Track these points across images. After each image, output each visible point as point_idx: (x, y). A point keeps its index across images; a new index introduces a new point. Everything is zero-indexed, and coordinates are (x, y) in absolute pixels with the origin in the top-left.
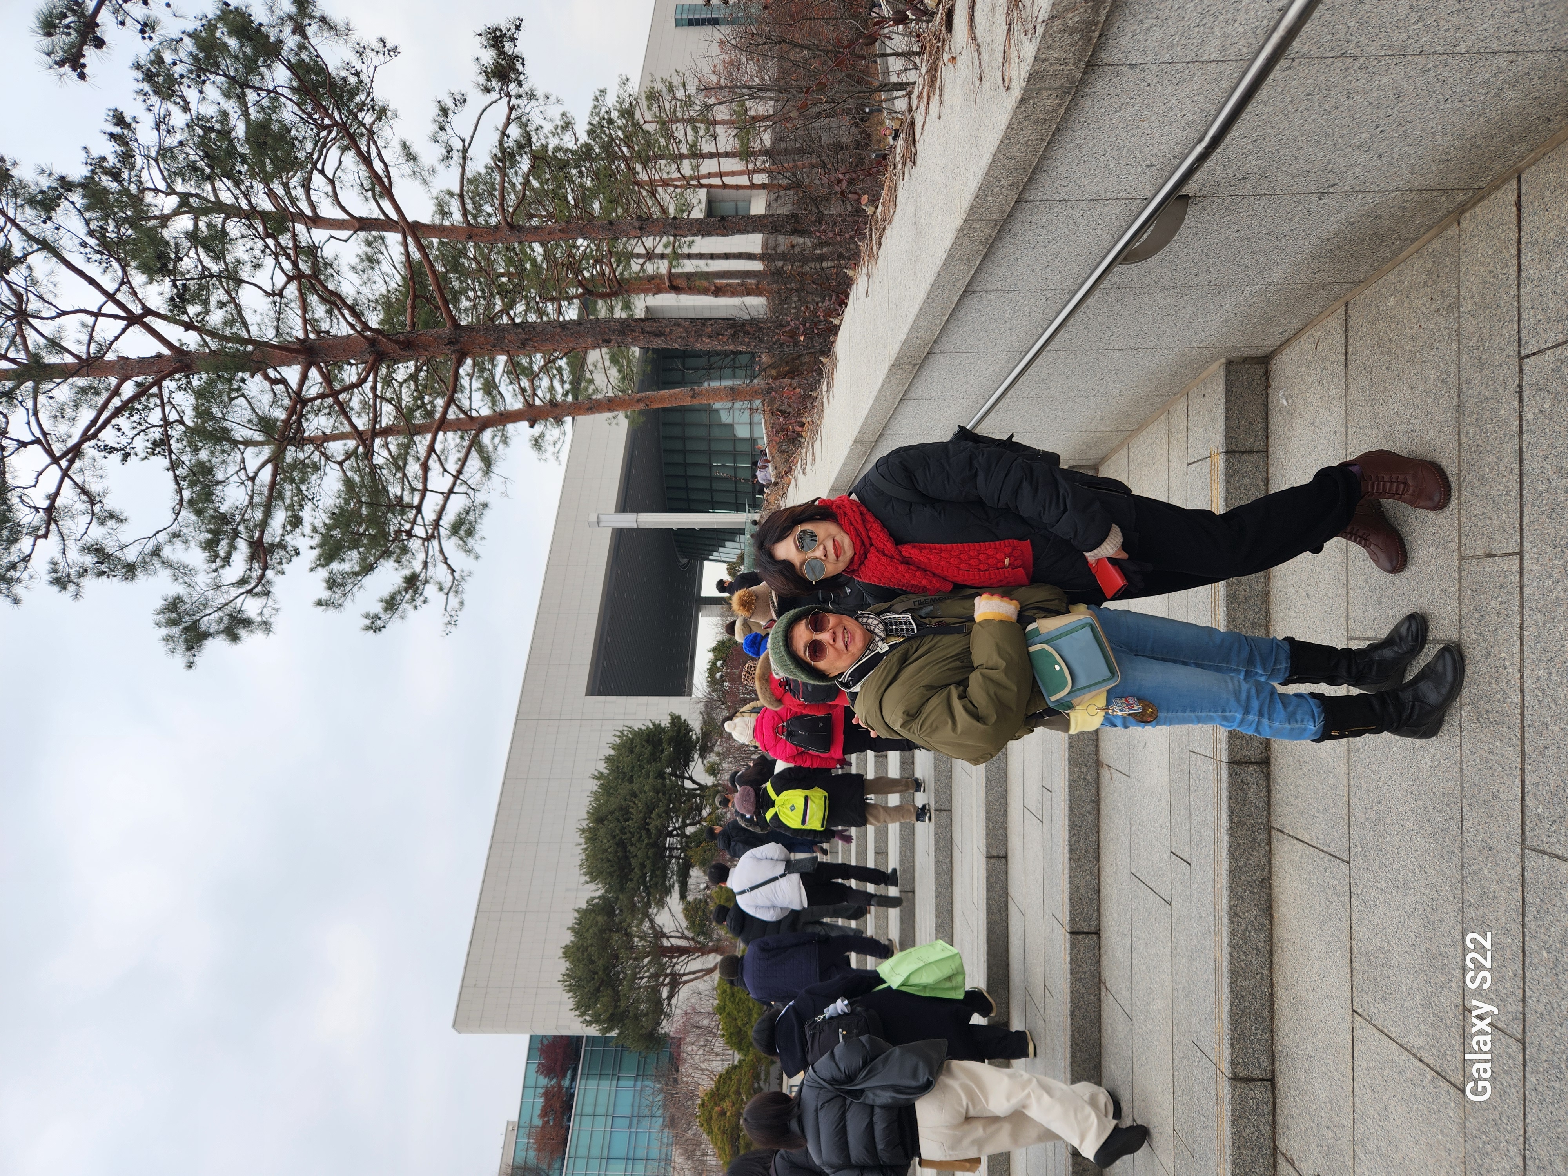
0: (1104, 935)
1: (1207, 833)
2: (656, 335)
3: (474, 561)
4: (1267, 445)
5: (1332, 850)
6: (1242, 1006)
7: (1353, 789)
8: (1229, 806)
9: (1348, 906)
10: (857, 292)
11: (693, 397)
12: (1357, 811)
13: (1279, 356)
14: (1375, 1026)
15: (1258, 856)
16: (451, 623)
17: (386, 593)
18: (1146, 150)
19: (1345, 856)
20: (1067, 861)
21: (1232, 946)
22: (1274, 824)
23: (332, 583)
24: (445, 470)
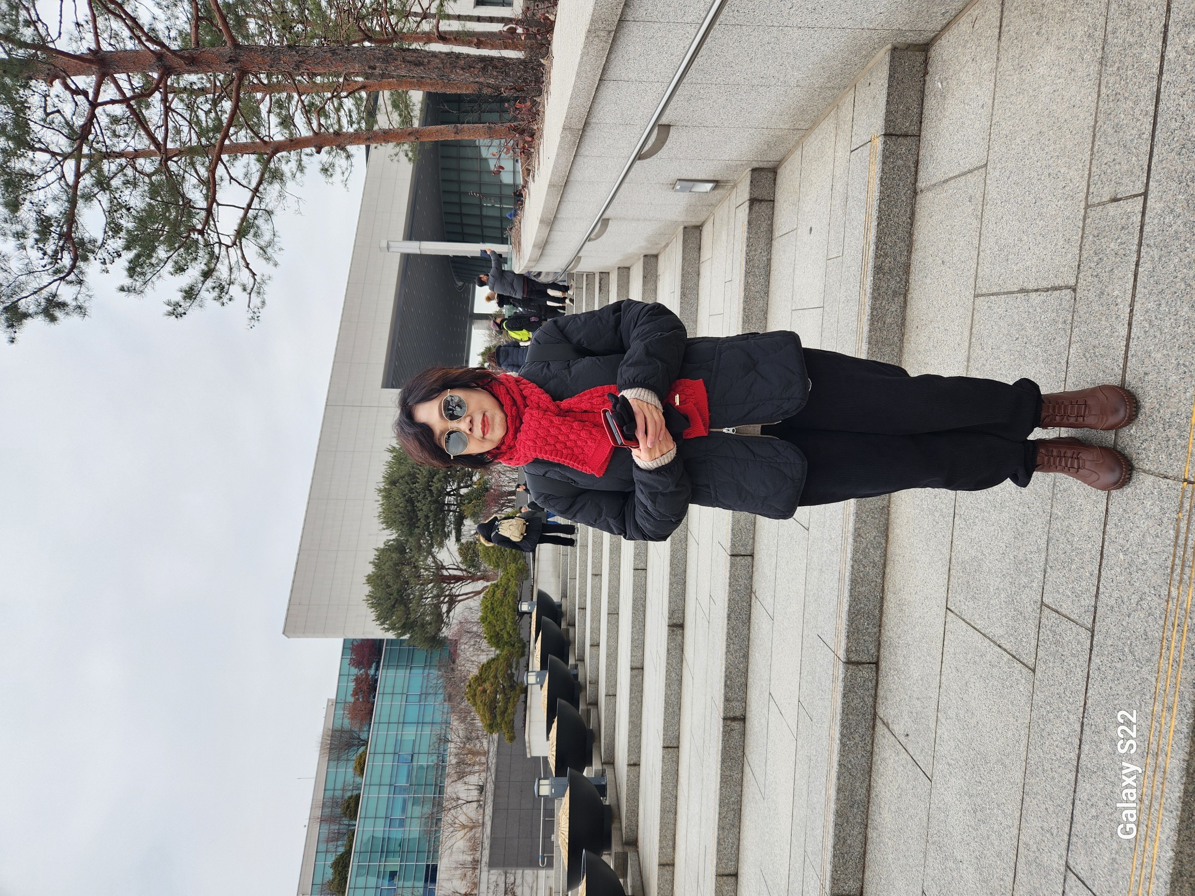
0: (756, 557)
4: (920, 130)
6: (858, 607)
9: (951, 524)
11: (456, 133)
13: (940, 41)
14: (964, 620)
16: (254, 318)
21: (854, 560)
23: (133, 272)
24: (231, 178)
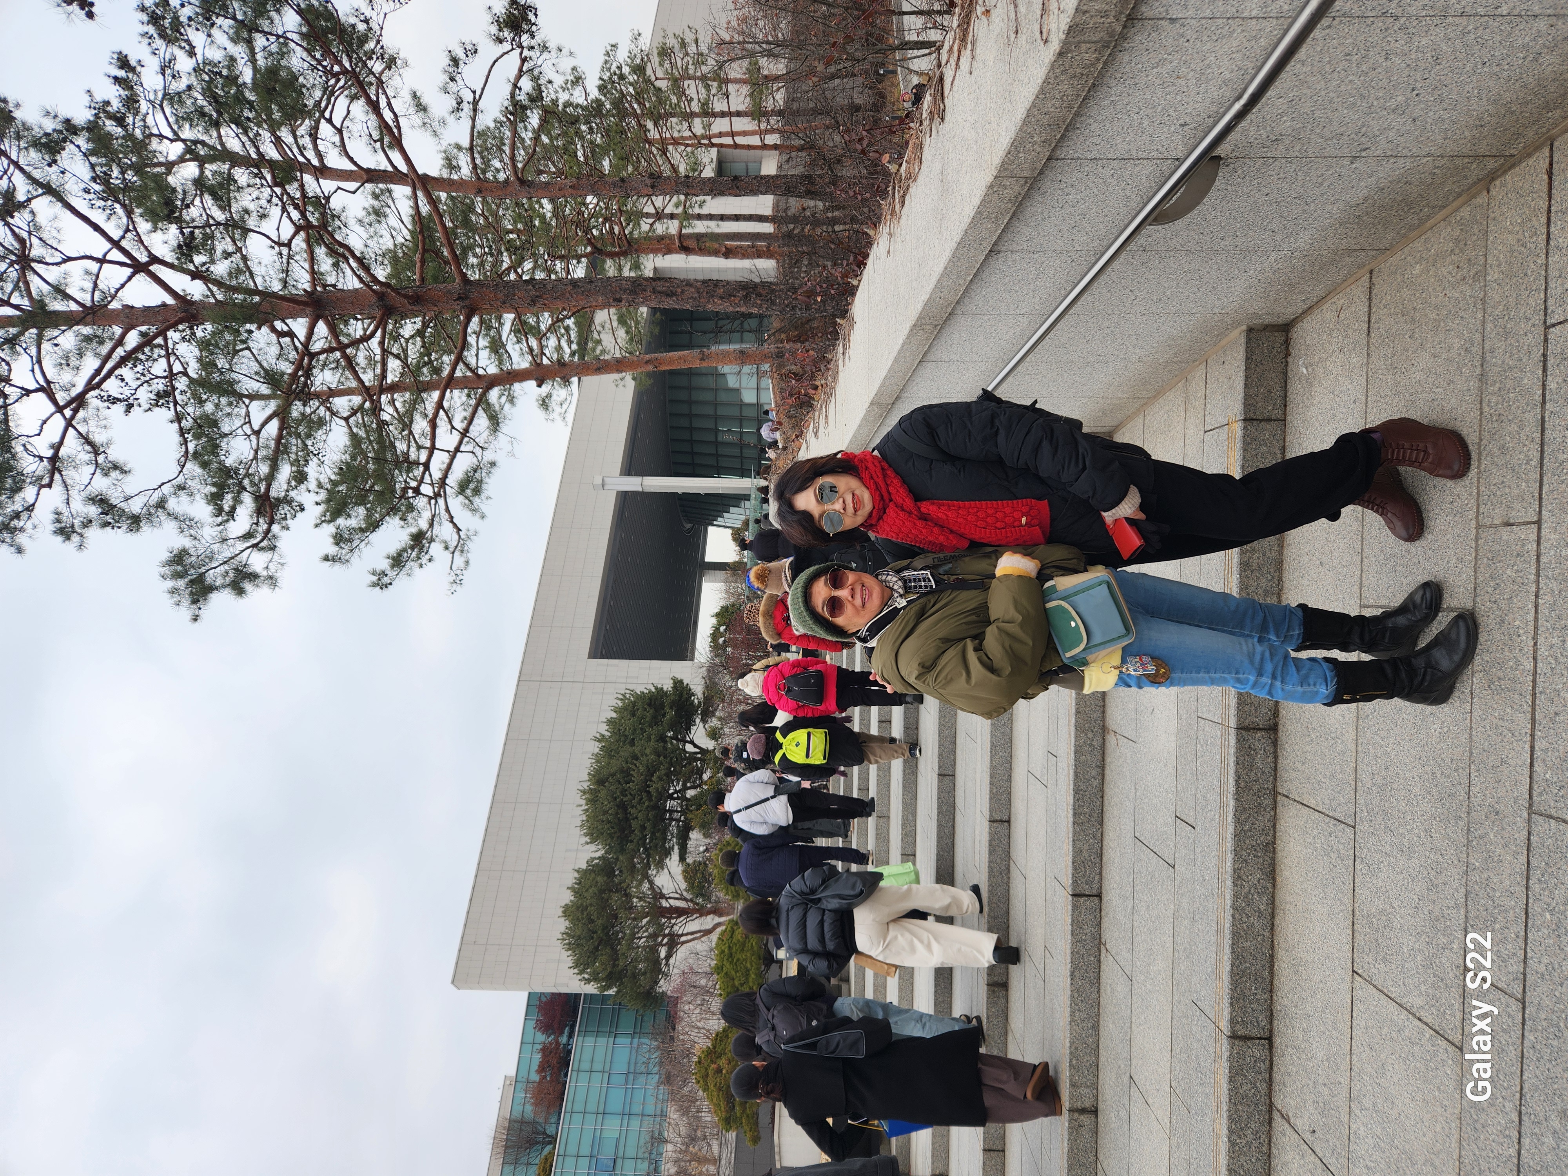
0: (1105, 898)
1: (1213, 797)
2: (667, 295)
3: (480, 521)
4: (1285, 414)
5: (1337, 815)
6: (1242, 967)
7: (1361, 755)
8: (1236, 771)
9: (1351, 869)
10: (877, 253)
11: (702, 359)
12: (1363, 776)
13: (1301, 324)
14: (1375, 986)
15: (1263, 821)
16: (457, 582)
17: (393, 550)
18: (1181, 108)
19: (1350, 821)
20: (1071, 825)
21: (1235, 908)
22: (1280, 790)
23: (339, 539)
24: (453, 427)
